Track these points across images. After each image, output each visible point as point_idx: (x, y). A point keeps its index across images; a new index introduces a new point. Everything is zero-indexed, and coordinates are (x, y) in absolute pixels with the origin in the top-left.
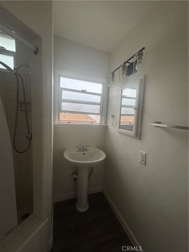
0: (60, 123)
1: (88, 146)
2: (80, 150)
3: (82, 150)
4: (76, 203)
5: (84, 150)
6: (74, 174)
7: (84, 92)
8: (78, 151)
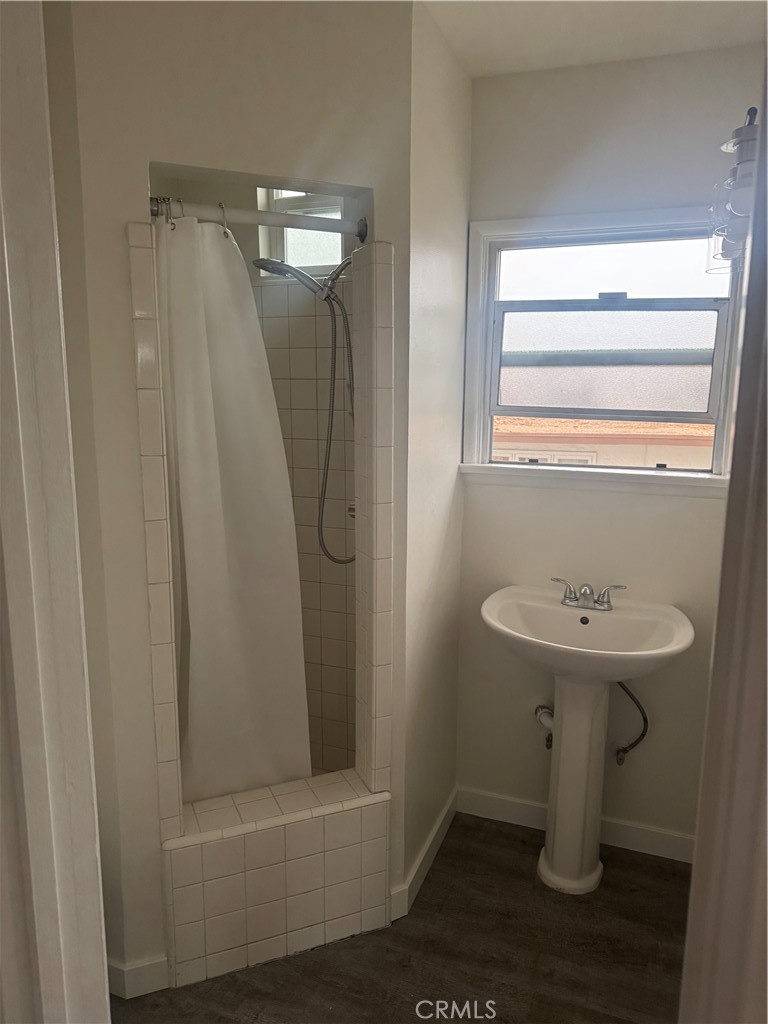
0: (491, 462)
1: (616, 587)
2: (571, 597)
3: (581, 603)
4: (543, 849)
5: (591, 604)
6: (544, 710)
7: (612, 302)
8: (563, 603)
